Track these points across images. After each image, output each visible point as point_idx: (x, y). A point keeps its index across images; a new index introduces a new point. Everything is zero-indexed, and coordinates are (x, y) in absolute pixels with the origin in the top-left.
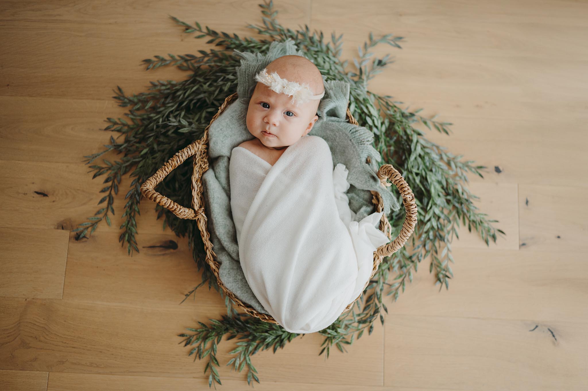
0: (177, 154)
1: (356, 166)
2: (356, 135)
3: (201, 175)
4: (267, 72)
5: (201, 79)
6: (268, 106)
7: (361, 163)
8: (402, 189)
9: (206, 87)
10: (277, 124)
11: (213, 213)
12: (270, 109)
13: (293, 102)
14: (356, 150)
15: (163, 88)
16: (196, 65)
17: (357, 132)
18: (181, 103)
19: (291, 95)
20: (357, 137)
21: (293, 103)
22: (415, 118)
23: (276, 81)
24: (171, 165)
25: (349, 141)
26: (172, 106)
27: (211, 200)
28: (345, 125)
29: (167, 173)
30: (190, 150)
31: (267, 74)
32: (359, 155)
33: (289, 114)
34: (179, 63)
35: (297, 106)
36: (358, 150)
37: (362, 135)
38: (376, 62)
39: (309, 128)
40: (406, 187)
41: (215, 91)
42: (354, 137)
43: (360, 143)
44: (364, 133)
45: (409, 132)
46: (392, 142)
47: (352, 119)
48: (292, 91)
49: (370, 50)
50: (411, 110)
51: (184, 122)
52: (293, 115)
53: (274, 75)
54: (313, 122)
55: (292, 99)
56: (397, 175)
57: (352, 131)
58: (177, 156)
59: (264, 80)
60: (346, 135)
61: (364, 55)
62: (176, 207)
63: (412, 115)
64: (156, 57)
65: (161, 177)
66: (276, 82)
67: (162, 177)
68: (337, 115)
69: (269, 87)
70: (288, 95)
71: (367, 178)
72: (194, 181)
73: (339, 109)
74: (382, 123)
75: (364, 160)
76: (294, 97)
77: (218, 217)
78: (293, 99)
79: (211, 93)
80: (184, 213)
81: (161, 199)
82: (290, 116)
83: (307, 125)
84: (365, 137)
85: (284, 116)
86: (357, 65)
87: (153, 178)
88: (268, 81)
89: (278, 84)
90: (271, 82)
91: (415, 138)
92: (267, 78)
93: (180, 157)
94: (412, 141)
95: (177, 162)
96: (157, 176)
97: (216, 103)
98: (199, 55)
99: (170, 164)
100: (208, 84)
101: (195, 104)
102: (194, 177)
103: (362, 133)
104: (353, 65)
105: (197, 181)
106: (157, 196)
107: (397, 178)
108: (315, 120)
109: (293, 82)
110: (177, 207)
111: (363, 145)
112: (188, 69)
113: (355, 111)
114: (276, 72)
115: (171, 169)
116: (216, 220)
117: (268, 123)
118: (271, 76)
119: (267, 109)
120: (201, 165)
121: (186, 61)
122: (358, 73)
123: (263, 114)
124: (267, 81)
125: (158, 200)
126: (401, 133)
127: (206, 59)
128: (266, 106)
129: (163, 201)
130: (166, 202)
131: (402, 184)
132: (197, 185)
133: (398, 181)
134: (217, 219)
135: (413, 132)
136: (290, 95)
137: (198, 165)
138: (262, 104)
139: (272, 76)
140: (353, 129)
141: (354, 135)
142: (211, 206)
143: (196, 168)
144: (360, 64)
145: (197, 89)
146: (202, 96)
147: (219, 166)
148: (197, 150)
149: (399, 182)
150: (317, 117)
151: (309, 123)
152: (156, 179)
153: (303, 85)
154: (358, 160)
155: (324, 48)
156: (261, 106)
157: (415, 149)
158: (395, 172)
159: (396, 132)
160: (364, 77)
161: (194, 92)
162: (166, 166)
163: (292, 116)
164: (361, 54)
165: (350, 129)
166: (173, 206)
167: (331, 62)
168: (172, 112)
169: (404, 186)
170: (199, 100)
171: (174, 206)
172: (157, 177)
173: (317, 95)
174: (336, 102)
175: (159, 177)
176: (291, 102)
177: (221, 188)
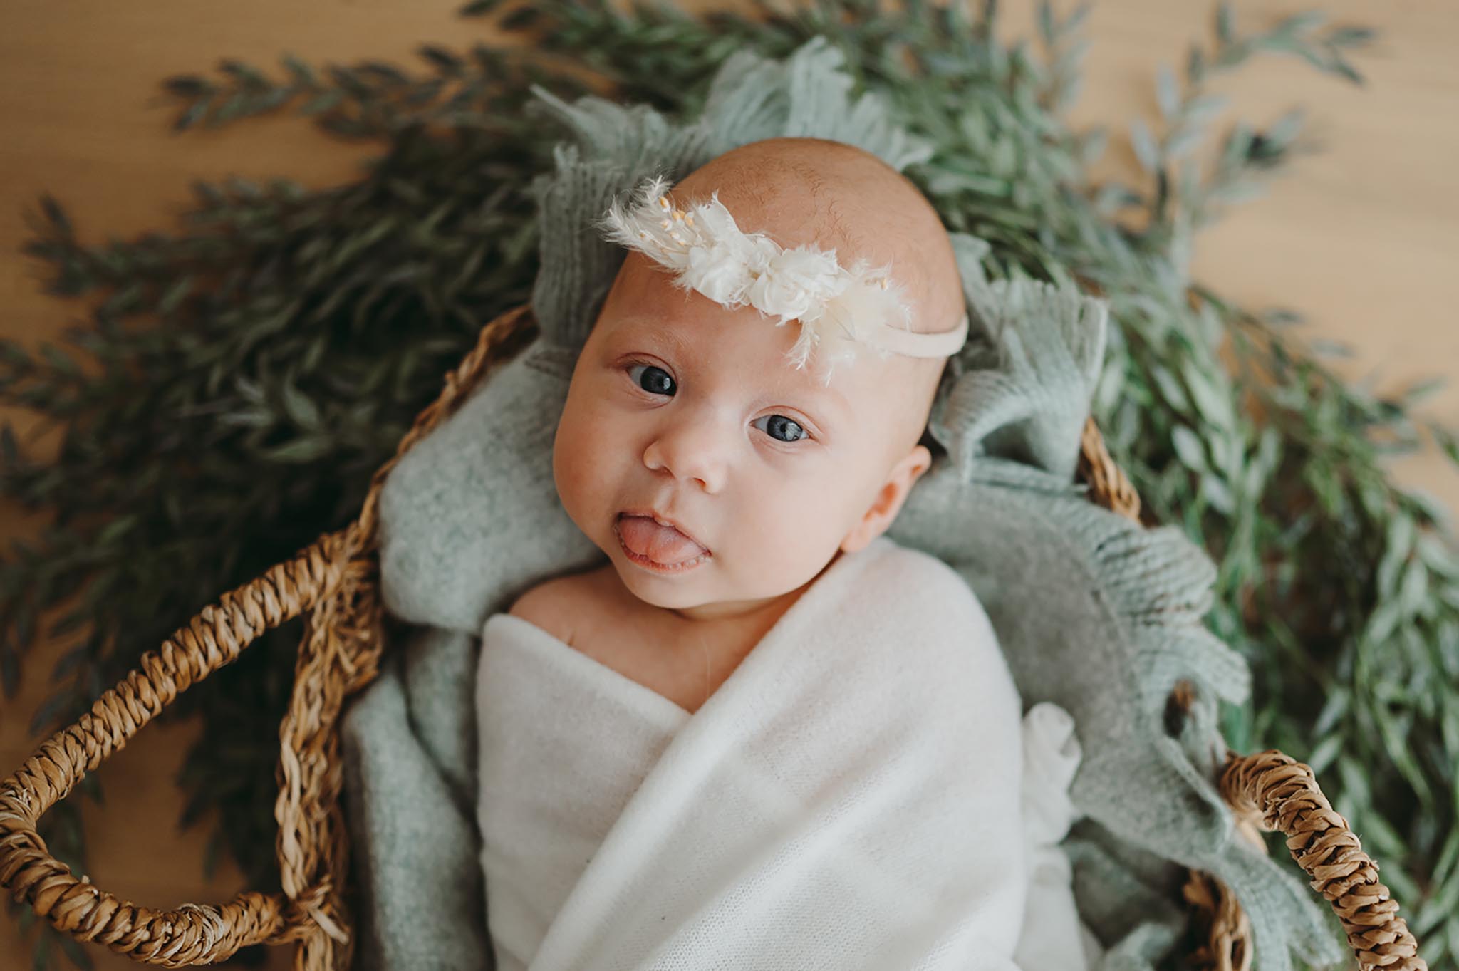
0: (208, 612)
1: (1115, 733)
2: (1127, 574)
3: (334, 713)
4: (666, 195)
5: (409, 191)
6: (667, 385)
7: (1143, 722)
8: (1365, 936)
9: (424, 232)
10: (716, 481)
11: (384, 914)
12: (677, 395)
13: (805, 355)
14: (1120, 652)
15: (246, 217)
16: (403, 118)
17: (1132, 560)
18: (314, 299)
19: (793, 317)
20: (1131, 585)
21: (802, 364)
22: (1404, 428)
23: (711, 244)
24: (173, 669)
25: (1089, 600)
26: (274, 312)
27: (380, 850)
28: (1075, 514)
29: (151, 710)
30: (277, 594)
31: (666, 202)
32: (1131, 682)
33: (783, 428)
34: (324, 104)
35: (828, 378)
36: (1130, 651)
37: (1156, 572)
38: (1241, 145)
39: (880, 509)
40: (1386, 926)
41: (463, 257)
42: (1117, 584)
43: (1140, 619)
44: (1167, 566)
45: (1374, 502)
46: (1288, 541)
47: (1105, 475)
48: (801, 294)
49: (1216, 82)
50: (1387, 387)
51: (302, 409)
52: (804, 435)
53: (702, 210)
54: (904, 484)
55: (799, 342)
56: (1339, 848)
57: (1111, 549)
58: (208, 623)
59: (649, 236)
60: (1078, 565)
61: (1187, 103)
62: (143, 935)
63: (1391, 409)
64: (230, 68)
65: (111, 734)
66: (715, 249)
67: (117, 733)
68: (1035, 450)
69: (676, 275)
70: (777, 318)
71: (1168, 803)
72: (292, 745)
73: (1046, 425)
74: (1251, 452)
75: (1154, 705)
76: (808, 329)
77: (407, 931)
78: (805, 342)
79: (448, 267)
80: (199, 949)
81: (60, 901)
82: (786, 440)
83: (873, 496)
84: (1173, 588)
85: (750, 436)
86: (1148, 154)
87: (71, 741)
88: (670, 241)
89: (727, 255)
90: (688, 247)
91: (1401, 534)
92: (668, 224)
93: (223, 631)
94: (1383, 546)
95: (206, 657)
96: (89, 728)
97: (467, 315)
98: (420, 70)
99: (165, 668)
100: (436, 217)
101: (375, 309)
102: (291, 726)
103: (1157, 563)
104: (1126, 151)
105: (307, 744)
106: (43, 878)
107: (1340, 870)
108: (916, 469)
109: (807, 248)
110: (152, 933)
111: (1154, 628)
112: (364, 131)
113: (1123, 398)
114: (715, 197)
115: (169, 687)
116: (397, 948)
117: (664, 473)
118: (691, 215)
119: (663, 398)
120: (336, 661)
121: (361, 94)
122: (1148, 189)
123: (641, 423)
124: (665, 240)
125: (45, 902)
126: (1336, 504)
127: (451, 89)
128: (661, 383)
129: (67, 914)
130: (88, 916)
131: (1367, 909)
132: (305, 768)
133: (1344, 888)
134: (400, 941)
135: (1389, 507)
136: (789, 316)
137: (321, 661)
138: (639, 371)
139: (697, 214)
140: (1112, 539)
141: (1114, 571)
142: (378, 879)
143: (310, 679)
144: (1163, 144)
145: (389, 238)
146: (406, 273)
147: (426, 669)
148: (313, 591)
149: (1354, 891)
150: (923, 457)
151: (879, 485)
152: (84, 747)
153: (861, 266)
154: (1126, 707)
155: (999, 64)
156: (631, 383)
157: (1398, 586)
158: (1332, 826)
159: (1309, 497)
160: (1177, 213)
161: (372, 251)
162: (144, 673)
163: (796, 438)
164: (1169, 99)
165: (1103, 538)
166: (126, 934)
167: (1029, 137)
168: (267, 341)
169: (1378, 920)
170: (394, 292)
171: (133, 931)
172: (92, 734)
173: (927, 333)
174: (1033, 393)
175: (100, 731)
176: (790, 355)
177: (434, 779)
